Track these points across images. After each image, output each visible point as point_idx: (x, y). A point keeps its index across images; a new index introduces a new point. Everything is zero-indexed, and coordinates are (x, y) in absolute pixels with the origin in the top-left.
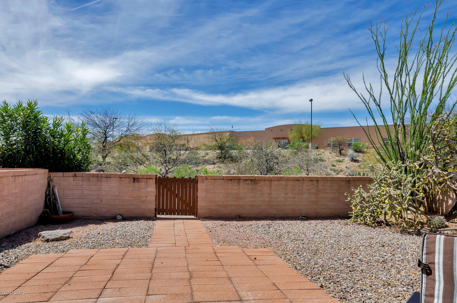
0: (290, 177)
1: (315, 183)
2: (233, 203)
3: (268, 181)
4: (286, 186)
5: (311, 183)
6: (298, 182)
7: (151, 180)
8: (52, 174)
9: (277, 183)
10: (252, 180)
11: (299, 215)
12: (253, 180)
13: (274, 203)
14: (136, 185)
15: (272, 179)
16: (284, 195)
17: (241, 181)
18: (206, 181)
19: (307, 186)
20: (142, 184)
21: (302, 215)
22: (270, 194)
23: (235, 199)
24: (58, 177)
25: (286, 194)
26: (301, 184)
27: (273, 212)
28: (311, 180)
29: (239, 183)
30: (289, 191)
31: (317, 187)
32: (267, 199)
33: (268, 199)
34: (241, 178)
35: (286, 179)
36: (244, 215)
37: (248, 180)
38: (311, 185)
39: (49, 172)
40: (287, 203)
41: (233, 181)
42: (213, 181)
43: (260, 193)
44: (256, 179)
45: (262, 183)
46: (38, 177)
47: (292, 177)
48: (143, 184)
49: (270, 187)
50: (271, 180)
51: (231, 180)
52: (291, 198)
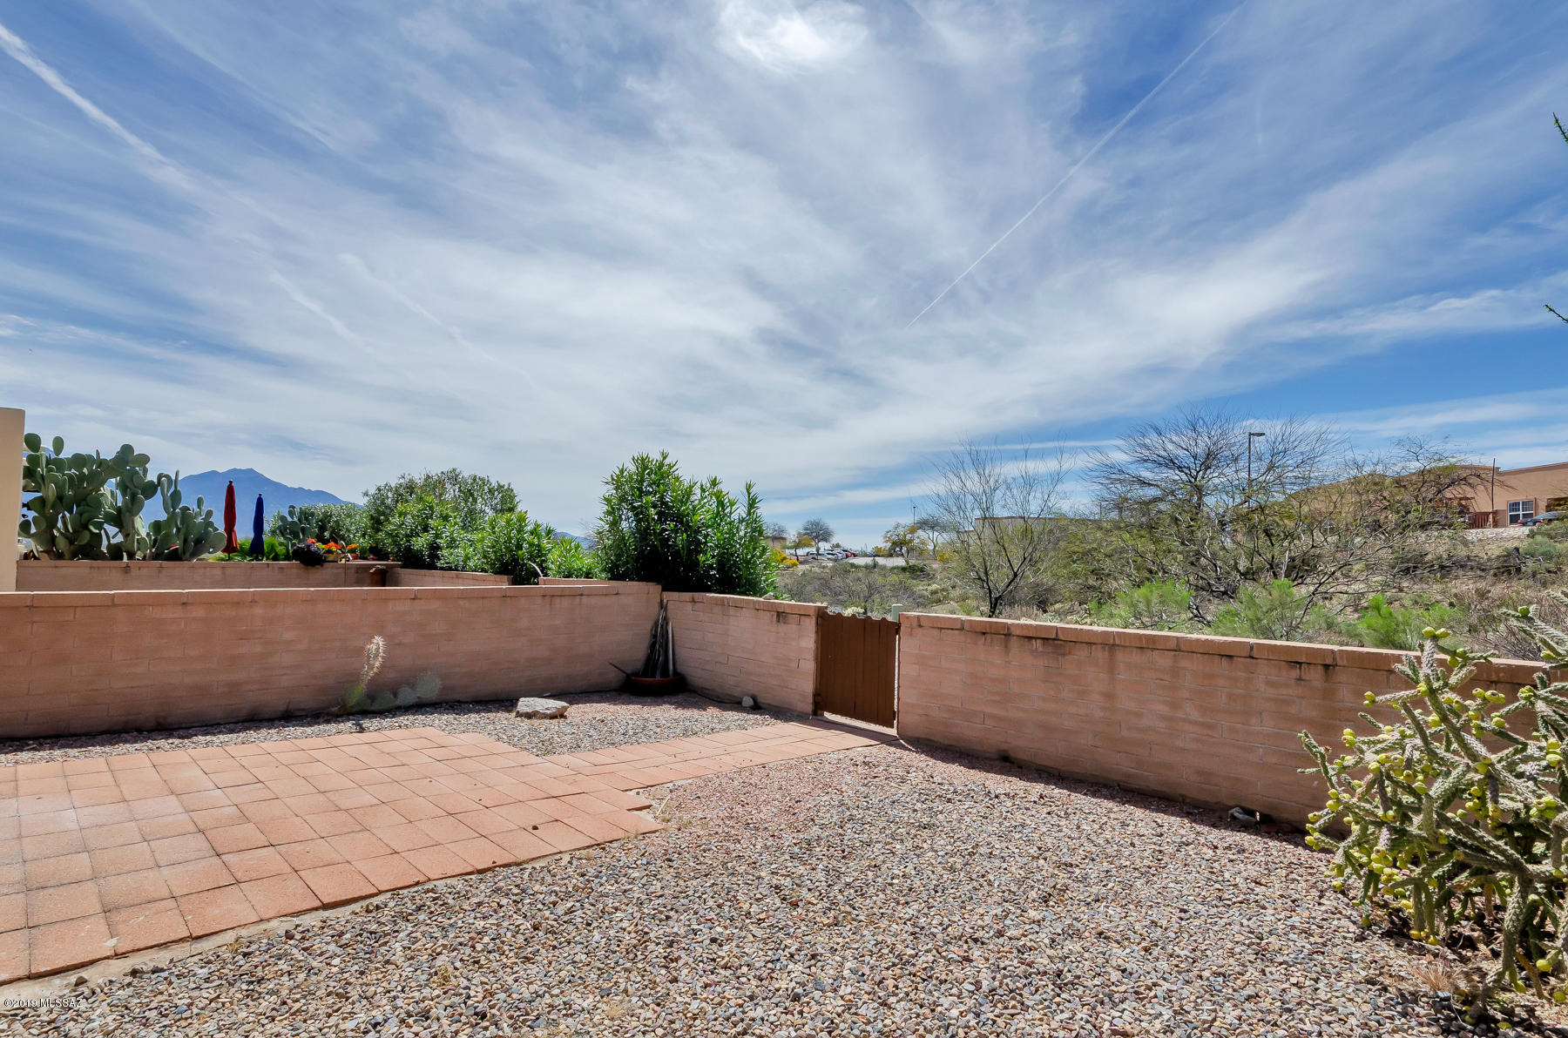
0: (1190, 641)
1: (1315, 676)
2: (988, 710)
3: (1104, 649)
4: (1175, 672)
5: (1295, 673)
6: (1225, 662)
7: (807, 620)
8: (668, 596)
9: (1136, 657)
10: (1047, 639)
11: (1232, 803)
12: (1051, 642)
13: (1125, 733)
14: (783, 628)
15: (1117, 642)
16: (1163, 709)
17: (1014, 643)
18: (919, 631)
19: (1269, 683)
20: (790, 628)
21: (1244, 804)
22: (1109, 696)
23: (994, 698)
24: (678, 601)
25: (1175, 705)
26: (1240, 674)
27: (1121, 764)
28: (1296, 662)
29: (1006, 647)
30: (1186, 694)
31: (1328, 694)
32: (1099, 714)
33: (1102, 714)
34: (1012, 629)
35: (1172, 645)
36: (1022, 756)
37: (1036, 638)
38: (1293, 682)
39: (663, 590)
40: (1179, 743)
41: (988, 637)
42: (936, 632)
43: (1076, 687)
44: (1061, 637)
45: (1082, 653)
46: (624, 600)
47: (1198, 640)
48: (794, 626)
49: (1111, 669)
50: (1113, 645)
51: (984, 633)
52: (1195, 723)
